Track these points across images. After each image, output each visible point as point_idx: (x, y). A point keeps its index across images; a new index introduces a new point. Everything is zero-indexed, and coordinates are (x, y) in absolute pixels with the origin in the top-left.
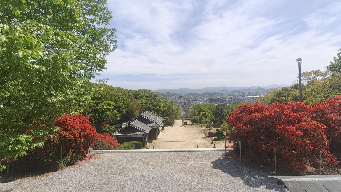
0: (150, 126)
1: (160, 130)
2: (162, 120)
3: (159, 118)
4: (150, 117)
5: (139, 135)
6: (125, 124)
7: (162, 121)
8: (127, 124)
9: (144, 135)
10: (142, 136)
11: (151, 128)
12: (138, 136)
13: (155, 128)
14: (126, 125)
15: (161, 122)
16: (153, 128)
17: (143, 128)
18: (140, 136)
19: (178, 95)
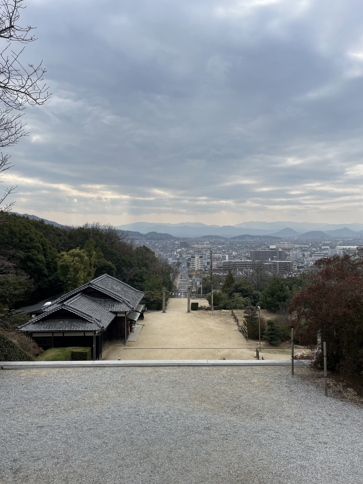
0: (111, 312)
1: (136, 320)
2: (139, 298)
3: (132, 291)
4: (112, 288)
5: (84, 332)
6: (50, 306)
7: (140, 300)
8: (55, 306)
9: (97, 332)
10: (91, 334)
11: (113, 316)
12: (82, 335)
13: (123, 315)
14: (51, 308)
15: (138, 302)
16: (119, 315)
17: (95, 316)
18: (87, 334)
19: (178, 239)
